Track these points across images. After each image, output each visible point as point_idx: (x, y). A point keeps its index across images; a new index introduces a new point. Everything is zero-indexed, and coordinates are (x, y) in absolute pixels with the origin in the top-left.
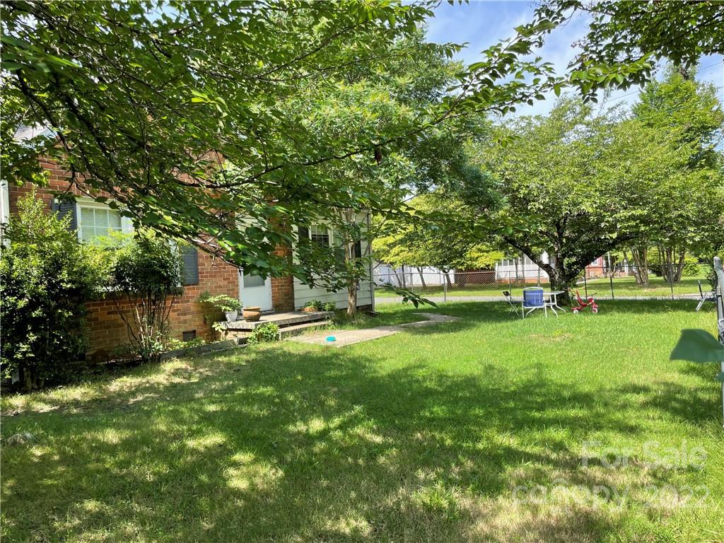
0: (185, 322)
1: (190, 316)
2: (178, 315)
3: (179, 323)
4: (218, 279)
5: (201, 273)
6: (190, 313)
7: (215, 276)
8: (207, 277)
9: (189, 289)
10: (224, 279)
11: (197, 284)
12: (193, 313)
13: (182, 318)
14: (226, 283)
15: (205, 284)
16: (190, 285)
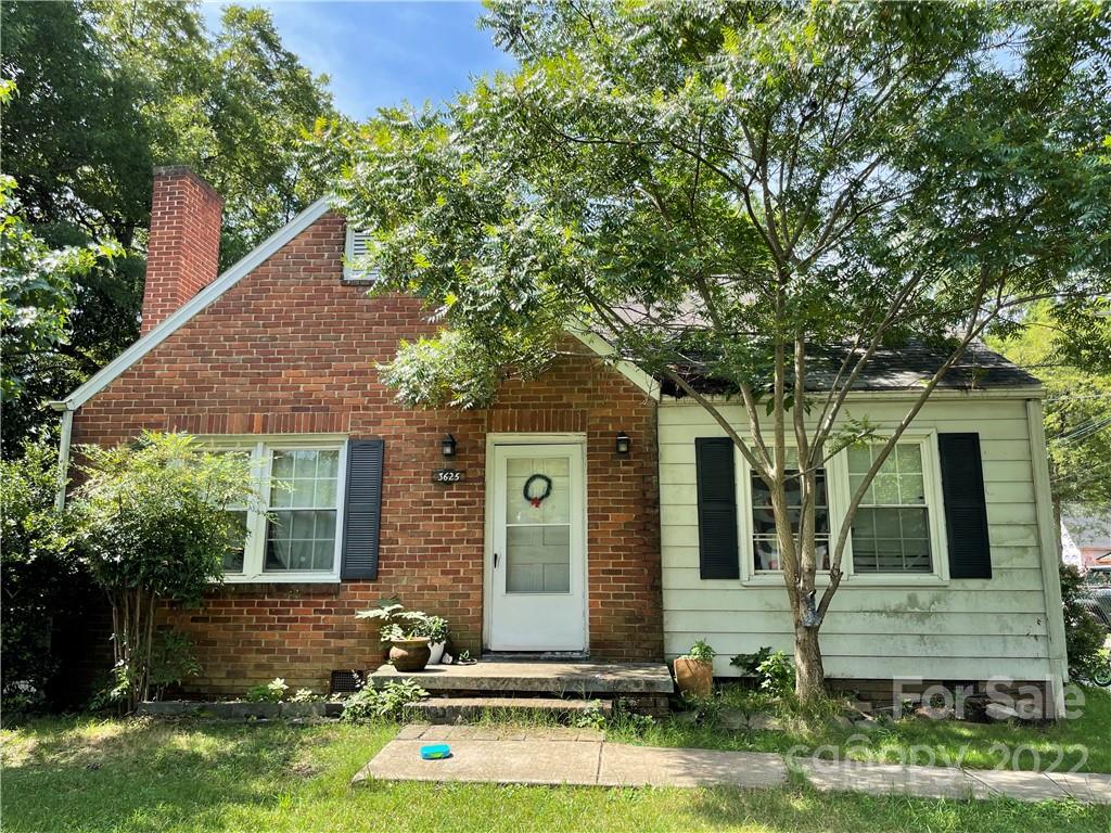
0: (339, 651)
1: (352, 641)
2: (326, 636)
3: (326, 651)
4: (426, 572)
5: (386, 558)
6: (352, 636)
7: (421, 566)
8: (401, 566)
9: (356, 588)
10: (443, 573)
11: (375, 580)
12: (360, 635)
13: (334, 643)
14: (447, 580)
15: (396, 580)
16: (358, 581)
